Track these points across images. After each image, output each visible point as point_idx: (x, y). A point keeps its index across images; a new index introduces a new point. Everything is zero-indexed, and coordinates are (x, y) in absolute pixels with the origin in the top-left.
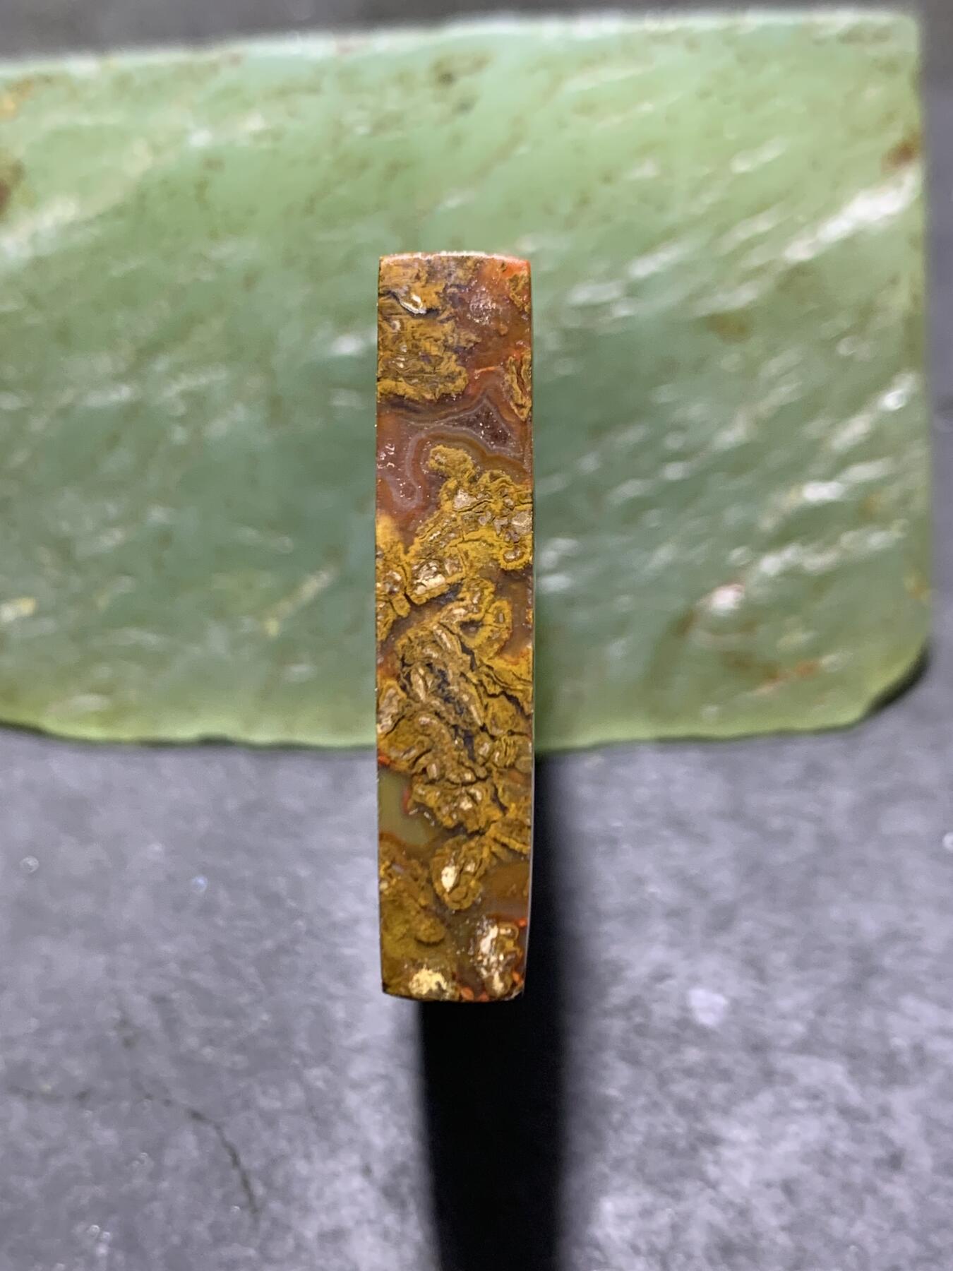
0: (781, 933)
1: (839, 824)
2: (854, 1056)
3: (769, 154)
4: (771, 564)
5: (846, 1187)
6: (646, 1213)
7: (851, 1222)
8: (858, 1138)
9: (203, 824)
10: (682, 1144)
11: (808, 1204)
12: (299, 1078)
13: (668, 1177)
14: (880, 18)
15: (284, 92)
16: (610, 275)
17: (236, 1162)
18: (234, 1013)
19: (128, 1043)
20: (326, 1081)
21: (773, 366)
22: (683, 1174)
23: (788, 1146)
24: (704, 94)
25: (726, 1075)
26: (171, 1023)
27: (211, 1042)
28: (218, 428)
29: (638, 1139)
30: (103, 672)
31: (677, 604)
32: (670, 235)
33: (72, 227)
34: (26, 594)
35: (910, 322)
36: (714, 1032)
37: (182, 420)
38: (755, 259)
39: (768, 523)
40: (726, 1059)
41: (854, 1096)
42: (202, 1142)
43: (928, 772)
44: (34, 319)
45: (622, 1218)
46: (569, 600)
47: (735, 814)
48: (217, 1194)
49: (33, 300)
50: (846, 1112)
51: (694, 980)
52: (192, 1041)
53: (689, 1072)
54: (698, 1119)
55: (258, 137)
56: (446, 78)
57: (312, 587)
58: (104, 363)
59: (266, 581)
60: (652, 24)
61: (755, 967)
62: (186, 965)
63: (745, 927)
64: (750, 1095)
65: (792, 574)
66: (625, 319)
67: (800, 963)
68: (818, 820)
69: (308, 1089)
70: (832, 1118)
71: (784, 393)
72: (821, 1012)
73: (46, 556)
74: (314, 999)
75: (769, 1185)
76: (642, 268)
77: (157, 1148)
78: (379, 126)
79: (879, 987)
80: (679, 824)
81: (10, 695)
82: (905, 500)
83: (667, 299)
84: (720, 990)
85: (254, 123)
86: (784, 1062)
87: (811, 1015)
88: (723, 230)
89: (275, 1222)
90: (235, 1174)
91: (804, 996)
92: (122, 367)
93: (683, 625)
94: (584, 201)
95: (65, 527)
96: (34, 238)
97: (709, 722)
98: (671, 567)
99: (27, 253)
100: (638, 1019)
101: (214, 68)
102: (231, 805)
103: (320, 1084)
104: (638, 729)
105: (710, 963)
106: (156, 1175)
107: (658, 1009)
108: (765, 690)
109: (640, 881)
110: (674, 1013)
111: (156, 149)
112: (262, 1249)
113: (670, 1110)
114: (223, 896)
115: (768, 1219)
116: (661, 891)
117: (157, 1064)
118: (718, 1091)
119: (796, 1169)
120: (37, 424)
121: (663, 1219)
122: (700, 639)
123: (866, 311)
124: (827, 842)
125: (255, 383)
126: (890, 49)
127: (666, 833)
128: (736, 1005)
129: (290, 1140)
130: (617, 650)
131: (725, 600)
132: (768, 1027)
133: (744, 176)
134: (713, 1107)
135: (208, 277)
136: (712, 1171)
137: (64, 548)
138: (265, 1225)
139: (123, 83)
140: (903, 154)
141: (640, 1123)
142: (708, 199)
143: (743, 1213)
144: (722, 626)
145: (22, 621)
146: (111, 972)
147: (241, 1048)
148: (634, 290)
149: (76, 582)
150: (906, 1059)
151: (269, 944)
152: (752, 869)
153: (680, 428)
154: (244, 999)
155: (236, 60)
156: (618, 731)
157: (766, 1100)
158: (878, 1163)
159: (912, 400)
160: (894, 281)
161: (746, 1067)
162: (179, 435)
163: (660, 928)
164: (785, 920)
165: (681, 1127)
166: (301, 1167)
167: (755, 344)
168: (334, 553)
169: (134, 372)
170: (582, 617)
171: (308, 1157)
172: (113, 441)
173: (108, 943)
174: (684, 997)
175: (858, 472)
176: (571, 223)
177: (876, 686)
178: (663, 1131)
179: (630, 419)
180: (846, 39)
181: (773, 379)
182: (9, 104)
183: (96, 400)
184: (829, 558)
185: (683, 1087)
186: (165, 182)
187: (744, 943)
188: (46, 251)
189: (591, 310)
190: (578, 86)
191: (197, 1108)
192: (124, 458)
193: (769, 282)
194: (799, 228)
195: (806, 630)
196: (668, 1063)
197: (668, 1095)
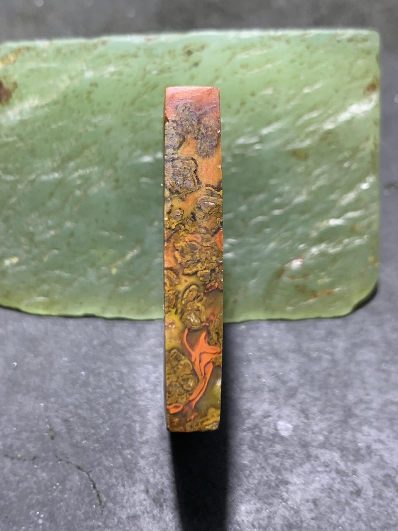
0: (316, 399)
1: (339, 355)
2: (343, 450)
3: (317, 86)
4: (315, 250)
5: (338, 502)
6: (258, 511)
7: (340, 517)
8: (343, 482)
9: (84, 350)
10: (273, 484)
11: (322, 509)
12: (121, 454)
13: (267, 497)
14: (364, 32)
15: (123, 57)
16: (253, 133)
17: (94, 487)
18: (95, 427)
19: (52, 438)
20: (132, 455)
21: (317, 172)
22: (273, 496)
23: (316, 485)
24: (292, 61)
25: (292, 456)
26: (70, 430)
27: (86, 439)
28: (94, 190)
29: (256, 482)
30: (45, 287)
31: (277, 265)
32: (277, 118)
33: (37, 108)
34: (15, 255)
35: (373, 155)
36: (287, 439)
37: (79, 187)
38: (311, 128)
39: (314, 234)
40: (291, 450)
41: (342, 466)
42: (82, 478)
43: (376, 335)
44: (20, 144)
45: (249, 513)
46: (234, 263)
47: (298, 350)
48: (87, 500)
49: (21, 138)
50: (338, 472)
51: (280, 417)
52: (78, 438)
53: (277, 455)
54: (280, 474)
55: (112, 74)
56: (189, 53)
57: (130, 255)
58: (49, 164)
59: (112, 252)
60: (272, 33)
61: (304, 412)
62: (76, 407)
63: (300, 396)
64: (301, 465)
65: (323, 254)
66: (258, 150)
67: (322, 412)
68: (332, 354)
69: (125, 458)
70: (334, 475)
71: (321, 182)
72: (331, 432)
73: (23, 240)
74: (127, 422)
75: (307, 501)
76: (265, 131)
77: (63, 482)
78: (162, 71)
79: (353, 422)
80: (276, 354)
81: (7, 295)
82: (369, 226)
83: (277, 143)
84: (290, 422)
85: (112, 69)
86: (314, 452)
87: (326, 433)
88: (300, 116)
89: (110, 512)
90: (94, 492)
91: (323, 425)
92: (55, 165)
93: (279, 273)
94: (243, 104)
95: (31, 228)
96: (21, 113)
97: (289, 313)
98: (274, 251)
99: (18, 118)
100: (257, 433)
101: (95, 46)
102: (96, 342)
103: (129, 456)
104: (261, 315)
105: (286, 411)
106: (62, 492)
107: (265, 429)
108: (311, 301)
109: (259, 377)
110: (272, 431)
111: (71, 78)
112: (104, 522)
113: (268, 470)
114: (91, 379)
115: (307, 515)
116: (268, 381)
117: (64, 446)
118: (288, 463)
119: (318, 494)
120: (20, 187)
121: (265, 514)
122: (285, 279)
123: (355, 150)
124: (334, 362)
125: (109, 172)
126: (368, 44)
127: (270, 358)
128: (296, 428)
129: (117, 478)
130: (252, 282)
131: (296, 264)
132: (309, 437)
133: (307, 95)
134: (286, 469)
135: (91, 129)
136: (285, 495)
137: (31, 237)
138: (105, 513)
139: (58, 51)
140: (372, 87)
141: (256, 474)
142: (293, 103)
143: (297, 512)
144: (294, 275)
145: (14, 266)
146: (46, 408)
147: (97, 441)
148: (262, 140)
149: (35, 251)
150: (363, 452)
151: (110, 399)
152: (304, 373)
153: (279, 195)
154: (100, 421)
155: (104, 43)
156: (252, 316)
157: (307, 467)
158: (352, 493)
159: (372, 186)
160: (367, 139)
161: (300, 453)
162: (78, 193)
163: (266, 396)
164: (317, 394)
165: (273, 477)
166: (121, 490)
167: (310, 162)
168: (139, 242)
169: (60, 168)
170: (238, 269)
171: (123, 486)
172: (51, 194)
173: (45, 398)
174: (275, 425)
175: (351, 215)
176: (238, 112)
177: (356, 300)
178: (266, 478)
179: (260, 191)
180: (350, 40)
181: (318, 177)
182: (12, 58)
183: (44, 178)
184: (339, 249)
185: (274, 461)
186: (74, 91)
187: (300, 403)
188: (26, 117)
189: (245, 146)
190: (242, 57)
191: (80, 465)
192: (55, 201)
193: (317, 137)
194: (330, 116)
195: (329, 277)
196: (268, 451)
197: (268, 464)
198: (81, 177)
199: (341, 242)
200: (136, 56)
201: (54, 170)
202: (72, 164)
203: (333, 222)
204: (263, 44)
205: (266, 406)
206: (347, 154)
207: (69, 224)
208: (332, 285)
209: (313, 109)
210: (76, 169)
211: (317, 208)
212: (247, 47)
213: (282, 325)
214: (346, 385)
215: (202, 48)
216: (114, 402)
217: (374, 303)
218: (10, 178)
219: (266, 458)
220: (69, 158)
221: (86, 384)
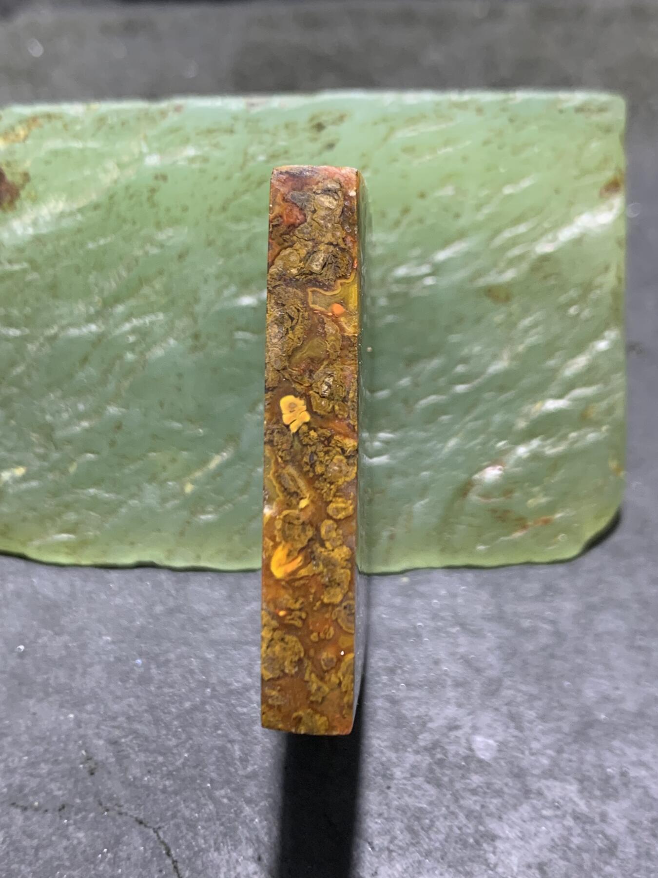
0: (532, 698)
1: (566, 624)
2: (582, 779)
3: (526, 184)
4: (522, 451)
5: (580, 867)
8: (585, 834)
9: (139, 622)
10: (471, 840)
12: (211, 797)
13: (462, 862)
14: (602, 97)
15: (209, 132)
16: (422, 259)
17: (168, 854)
18: (164, 751)
19: (92, 773)
20: (230, 799)
21: (527, 322)
22: (471, 860)
23: (543, 840)
24: (486, 143)
25: (499, 793)
26: (121, 758)
27: (149, 772)
28: (158, 352)
29: (441, 837)
30: (71, 517)
31: (463, 476)
32: (462, 235)
33: (62, 215)
34: (19, 463)
35: (615, 294)
36: (489, 765)
37: (132, 347)
38: (516, 251)
39: (522, 424)
40: (498, 783)
41: (582, 806)
42: (146, 839)
43: (624, 590)
44: (32, 276)
46: (390, 472)
47: (500, 618)
49: (34, 265)
50: (577, 817)
51: (475, 729)
52: (136, 771)
53: (474, 792)
54: (481, 823)
55: (192, 160)
56: (320, 127)
57: (215, 462)
58: (80, 308)
59: (185, 456)
60: (453, 96)
61: (515, 719)
62: (130, 719)
63: (508, 693)
64: (515, 807)
65: (535, 456)
66: (430, 287)
68: (553, 622)
69: (218, 804)
70: (569, 822)
71: (532, 339)
72: (560, 751)
73: (34, 437)
74: (219, 743)
75: (529, 866)
76: (441, 256)
77: (114, 846)
78: (273, 157)
79: (595, 733)
80: (462, 624)
81: (5, 532)
82: (610, 410)
83: (459, 276)
84: (491, 736)
85: (190, 151)
86: (535, 784)
87: (552, 753)
88: (497, 232)
90: (169, 861)
91: (547, 740)
92: (92, 310)
93: (464, 489)
94: (406, 211)
95: (48, 418)
96: (35, 223)
97: (480, 555)
98: (456, 452)
99: (31, 231)
100: (439, 756)
101: (163, 114)
102: (159, 609)
103: (225, 801)
104: (434, 560)
105: (485, 718)
106: (114, 863)
107: (452, 749)
108: (518, 535)
109: (437, 662)
110: (463, 752)
111: (121, 166)
113: (462, 816)
114: (154, 671)
116: (451, 668)
117: (113, 786)
118: (493, 804)
119: (546, 855)
120: (31, 347)
122: (474, 497)
123: (587, 288)
124: (559, 635)
125: (182, 323)
126: (606, 118)
127: (454, 630)
128: (503, 746)
129: (206, 838)
130: (419, 505)
131: (492, 474)
132: (526, 761)
133: (510, 196)
134: (490, 815)
135: (154, 251)
136: (492, 858)
137: (48, 432)
139: (101, 120)
140: (613, 187)
141: (441, 824)
142: (486, 211)
144: (488, 492)
145: (17, 481)
146: (78, 723)
147: (169, 775)
148: (437, 270)
149: (55, 455)
150: (616, 782)
151: (187, 705)
152: (510, 653)
153: (464, 360)
154: (173, 742)
155: (178, 109)
156: (419, 562)
157: (525, 809)
158: (601, 851)
159: (615, 345)
160: (607, 269)
161: (512, 787)
162: (130, 356)
163: (451, 693)
164: (534, 690)
165: (470, 828)
166: (215, 857)
167: (515, 307)
168: (233, 438)
169: (100, 315)
170: (397, 483)
171: (218, 849)
172: (85, 360)
173: (78, 704)
174: (469, 742)
175: (579, 392)
176: (397, 224)
177: (589, 533)
178: (458, 832)
179: (433, 354)
180: (580, 109)
181: (527, 330)
182: (21, 131)
183: (73, 332)
184: (561, 448)
185: (471, 802)
186: (127, 188)
187: (508, 704)
188: (44, 231)
189: (408, 280)
190: (405, 134)
191: (141, 817)
192: (91, 371)
193: (525, 266)
194: (545, 232)
195: (546, 495)
196: (458, 785)
197: (460, 807)
198: (134, 331)
199: (564, 437)
200: (231, 131)
201: (90, 319)
202: (120, 309)
203: (551, 405)
204: (439, 114)
205: (451, 711)
206: (573, 293)
207: (113, 410)
208: (551, 508)
209: (517, 221)
210: (128, 317)
211: (525, 382)
212: (414, 118)
213: (470, 576)
214: (580, 672)
215: (341, 118)
216: (194, 708)
217: (616, 538)
218: (13, 332)
219: (456, 798)
220: (117, 299)
221: (144, 680)
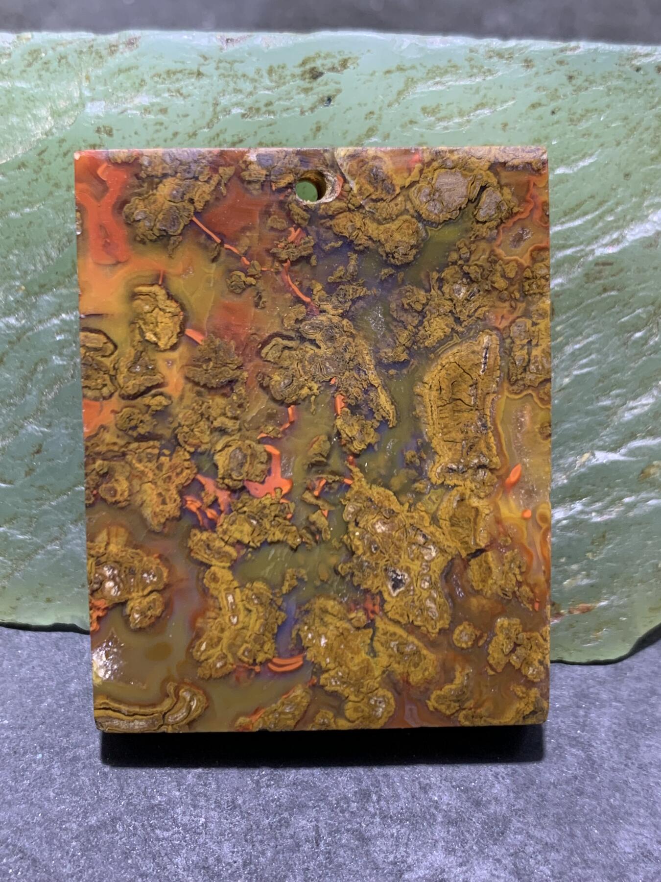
24: (536, 105)
39: (561, 481)
55: (147, 110)
56: (315, 75)
60: (494, 43)
78: (252, 110)
92: (11, 299)
133: (563, 178)
139: (35, 53)
155: (131, 43)
169: (21, 307)
175: (640, 443)
181: (575, 357)
184: (613, 514)
186: (61, 141)
190: (424, 90)
193: (578, 272)
195: (588, 576)
198: (64, 327)
199: (617, 502)
200: (197, 74)
201: (8, 311)
202: (47, 299)
203: (602, 457)
204: (474, 63)
206: (641, 313)
207: (32, 428)
210: (56, 310)
212: (440, 68)
214: (616, 817)
215: (344, 64)
216: (102, 825)
